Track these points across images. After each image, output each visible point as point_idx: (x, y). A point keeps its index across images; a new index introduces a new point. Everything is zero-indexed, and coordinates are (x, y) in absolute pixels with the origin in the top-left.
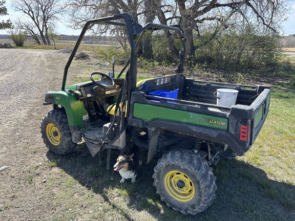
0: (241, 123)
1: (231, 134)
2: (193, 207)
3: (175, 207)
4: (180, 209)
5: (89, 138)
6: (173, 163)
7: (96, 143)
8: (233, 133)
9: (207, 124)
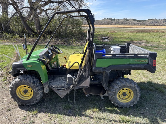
0: (154, 59)
1: (150, 65)
2: (133, 102)
3: (123, 106)
4: (127, 106)
5: (56, 87)
6: (124, 85)
7: (63, 88)
8: (151, 64)
9: (139, 63)
